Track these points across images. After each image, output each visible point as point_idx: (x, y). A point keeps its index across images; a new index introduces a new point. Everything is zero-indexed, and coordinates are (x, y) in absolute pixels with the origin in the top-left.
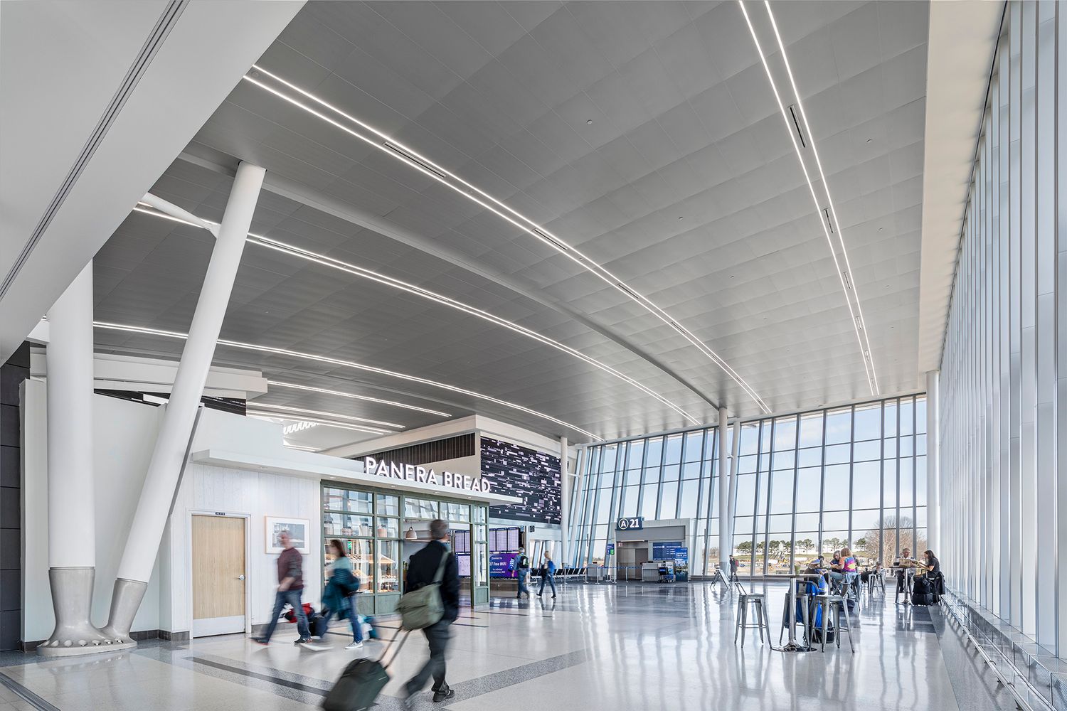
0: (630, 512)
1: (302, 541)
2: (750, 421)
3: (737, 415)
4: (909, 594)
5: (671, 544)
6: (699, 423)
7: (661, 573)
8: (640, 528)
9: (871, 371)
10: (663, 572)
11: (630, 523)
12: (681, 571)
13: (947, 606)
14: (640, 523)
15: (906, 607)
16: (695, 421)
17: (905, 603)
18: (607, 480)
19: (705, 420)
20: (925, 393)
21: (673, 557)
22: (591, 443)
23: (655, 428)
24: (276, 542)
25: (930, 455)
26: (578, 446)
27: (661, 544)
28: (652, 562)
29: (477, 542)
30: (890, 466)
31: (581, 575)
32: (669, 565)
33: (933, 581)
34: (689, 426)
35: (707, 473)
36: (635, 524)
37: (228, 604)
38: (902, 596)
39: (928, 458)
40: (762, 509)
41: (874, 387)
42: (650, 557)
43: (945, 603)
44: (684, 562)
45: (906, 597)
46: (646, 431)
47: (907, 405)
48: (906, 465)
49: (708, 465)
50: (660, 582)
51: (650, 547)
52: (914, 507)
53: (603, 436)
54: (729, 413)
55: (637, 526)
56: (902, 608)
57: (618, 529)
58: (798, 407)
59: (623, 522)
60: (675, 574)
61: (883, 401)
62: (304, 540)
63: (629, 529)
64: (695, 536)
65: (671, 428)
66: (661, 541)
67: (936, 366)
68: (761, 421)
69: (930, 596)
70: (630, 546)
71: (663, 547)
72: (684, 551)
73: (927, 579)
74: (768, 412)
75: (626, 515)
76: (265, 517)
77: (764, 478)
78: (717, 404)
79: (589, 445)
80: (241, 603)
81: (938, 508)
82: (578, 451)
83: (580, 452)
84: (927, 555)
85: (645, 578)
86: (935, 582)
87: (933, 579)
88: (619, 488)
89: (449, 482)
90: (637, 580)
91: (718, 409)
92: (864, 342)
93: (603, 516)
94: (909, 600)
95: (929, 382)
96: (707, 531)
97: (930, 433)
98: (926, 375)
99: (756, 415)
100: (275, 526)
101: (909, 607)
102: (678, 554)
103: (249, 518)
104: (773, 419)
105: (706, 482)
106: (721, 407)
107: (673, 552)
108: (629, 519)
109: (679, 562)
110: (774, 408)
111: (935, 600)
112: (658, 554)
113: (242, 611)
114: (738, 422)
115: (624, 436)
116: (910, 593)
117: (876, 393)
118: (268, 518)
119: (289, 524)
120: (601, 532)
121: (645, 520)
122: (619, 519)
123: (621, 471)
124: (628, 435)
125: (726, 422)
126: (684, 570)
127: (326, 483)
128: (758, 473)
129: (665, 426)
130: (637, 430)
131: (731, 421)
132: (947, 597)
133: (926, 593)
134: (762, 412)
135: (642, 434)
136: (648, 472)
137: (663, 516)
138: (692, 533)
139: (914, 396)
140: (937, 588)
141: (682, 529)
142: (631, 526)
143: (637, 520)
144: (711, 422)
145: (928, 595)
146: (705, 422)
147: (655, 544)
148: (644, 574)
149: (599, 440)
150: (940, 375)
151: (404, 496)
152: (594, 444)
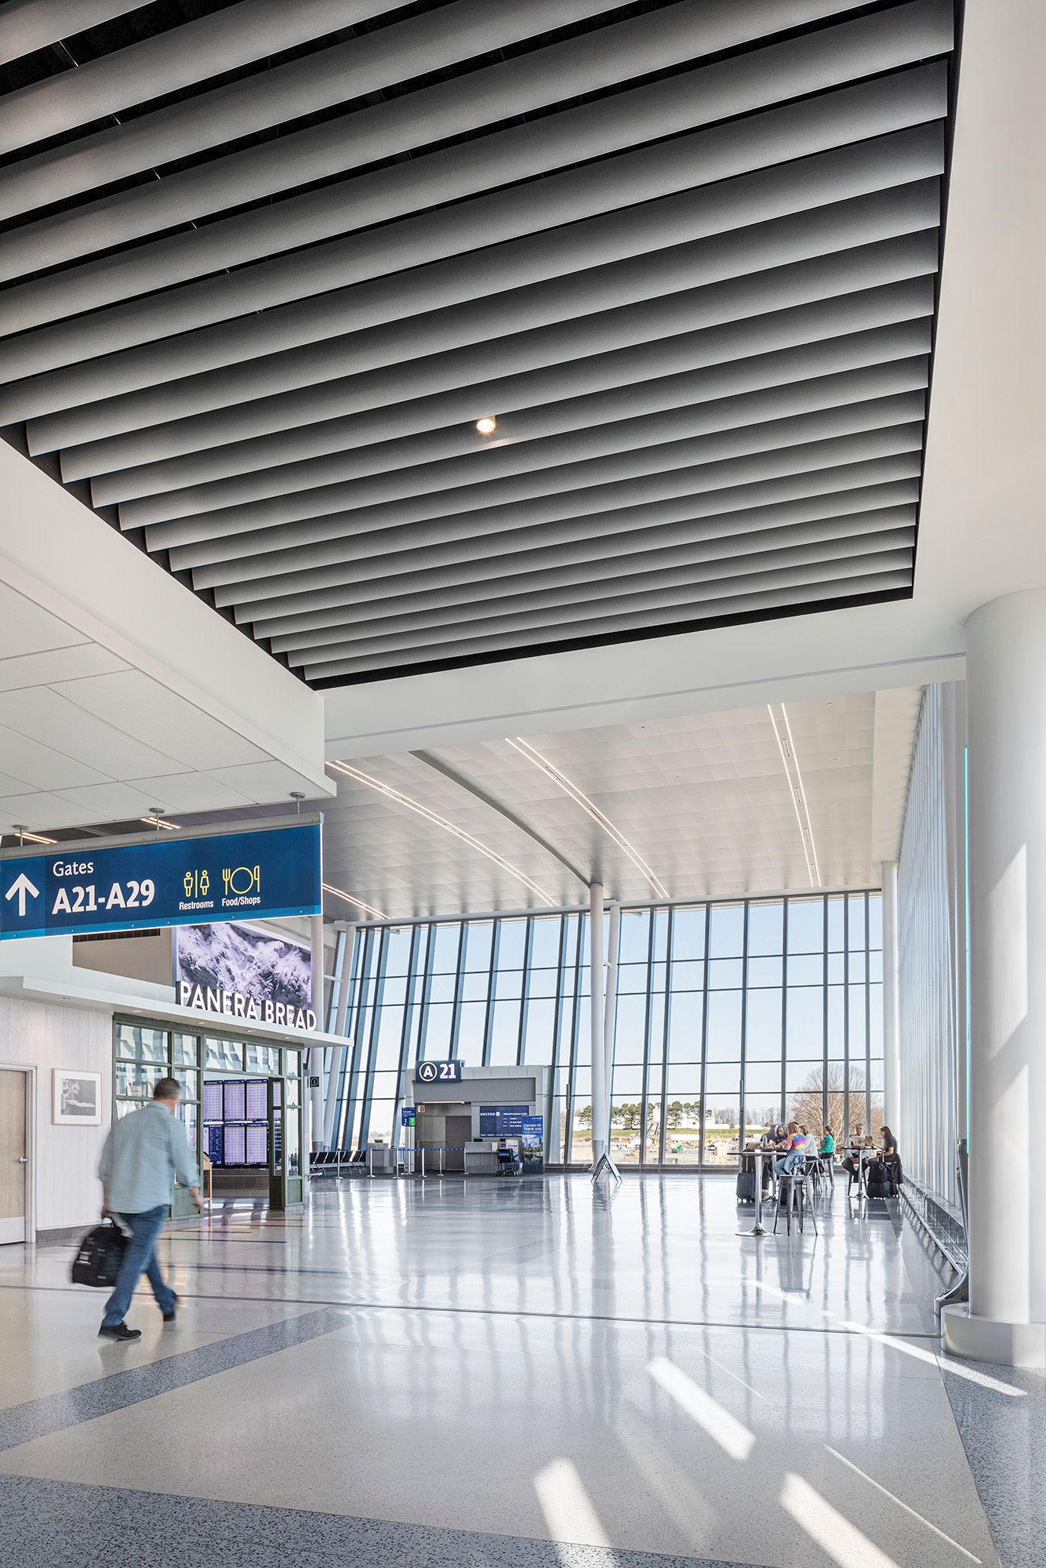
0: (436, 1050)
1: (92, 1106)
2: (636, 908)
3: (615, 897)
4: (863, 1184)
5: (512, 1109)
6: (555, 904)
7: (502, 1160)
8: (458, 1080)
9: (811, 855)
10: (505, 1157)
11: (441, 1070)
12: (532, 1156)
13: (906, 1198)
14: (458, 1072)
15: (860, 1200)
16: (548, 899)
17: (859, 1195)
18: (394, 991)
19: (564, 899)
20: (880, 890)
21: (517, 1132)
22: (363, 921)
23: (480, 904)
24: (64, 1108)
25: (887, 982)
26: (339, 924)
27: (494, 1109)
28: (481, 1140)
29: (289, 1107)
30: (836, 994)
31: (356, 1164)
32: (511, 1143)
33: (890, 1166)
34: (538, 906)
35: (568, 989)
36: (448, 1073)
37: (8, 1200)
38: (855, 1187)
39: (884, 985)
40: (656, 1056)
41: (814, 875)
42: (476, 1131)
43: (904, 1195)
44: (537, 1140)
45: (861, 1188)
46: (464, 909)
47: (857, 903)
48: (857, 994)
49: (569, 975)
50: (500, 1174)
51: (475, 1114)
52: (868, 1060)
53: (385, 911)
54: (605, 892)
55: (453, 1076)
56: (855, 1204)
57: (418, 1081)
58: (708, 894)
59: (428, 1068)
60: (522, 1160)
61: (826, 895)
62: (94, 1104)
63: (438, 1081)
64: (551, 1096)
65: (508, 907)
66: (494, 1104)
67: (892, 856)
68: (653, 907)
69: (887, 1185)
70: (436, 1112)
71: (498, 1114)
72: (537, 1122)
73: (884, 1164)
74: (664, 896)
75: (429, 1056)
76: (53, 1071)
77: (658, 1001)
78: (588, 878)
79: (358, 924)
80: (21, 1198)
81: (898, 1062)
82: (339, 932)
83: (343, 936)
84: (883, 1133)
85: (469, 1167)
86: (893, 1168)
87: (890, 1163)
88: (416, 1005)
89: (270, 1016)
90: (455, 1170)
91: (589, 885)
92: (804, 818)
93: (387, 1056)
94: (864, 1191)
95: (885, 876)
96: (570, 1086)
97: (887, 951)
98: (881, 866)
99: (646, 898)
100: (64, 1083)
101: (864, 1201)
102: (527, 1127)
103: (34, 1072)
104: (671, 906)
105: (567, 1005)
106: (594, 883)
107: (515, 1124)
108: (438, 1064)
109: (530, 1140)
110: (672, 891)
111: (893, 1192)
112: (490, 1126)
113: (22, 1210)
114: (618, 907)
115: (424, 914)
116: (865, 1182)
117: (816, 884)
118: (56, 1072)
119: (79, 1081)
120: (385, 1085)
121: (465, 1066)
122: (419, 1063)
123: (420, 975)
124: (432, 913)
125: (601, 906)
126: (538, 1154)
127: (121, 1018)
128: (649, 993)
129: (497, 904)
130: (447, 906)
131: (608, 904)
132: (903, 1187)
133: (882, 1182)
134: (653, 895)
135: (456, 912)
136: (467, 979)
137: (495, 1061)
138: (545, 1091)
139: (867, 892)
140: (894, 1174)
141: (528, 1085)
142: (443, 1076)
143: (452, 1066)
144: (574, 903)
145: (884, 1184)
146: (564, 903)
147: (483, 1109)
148: (468, 1162)
149: (378, 916)
150: (898, 868)
151: (205, 1036)
152: (370, 923)
